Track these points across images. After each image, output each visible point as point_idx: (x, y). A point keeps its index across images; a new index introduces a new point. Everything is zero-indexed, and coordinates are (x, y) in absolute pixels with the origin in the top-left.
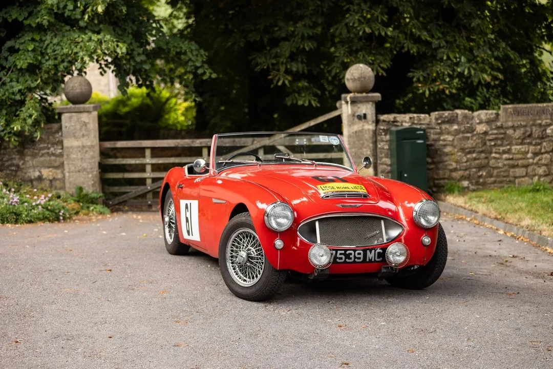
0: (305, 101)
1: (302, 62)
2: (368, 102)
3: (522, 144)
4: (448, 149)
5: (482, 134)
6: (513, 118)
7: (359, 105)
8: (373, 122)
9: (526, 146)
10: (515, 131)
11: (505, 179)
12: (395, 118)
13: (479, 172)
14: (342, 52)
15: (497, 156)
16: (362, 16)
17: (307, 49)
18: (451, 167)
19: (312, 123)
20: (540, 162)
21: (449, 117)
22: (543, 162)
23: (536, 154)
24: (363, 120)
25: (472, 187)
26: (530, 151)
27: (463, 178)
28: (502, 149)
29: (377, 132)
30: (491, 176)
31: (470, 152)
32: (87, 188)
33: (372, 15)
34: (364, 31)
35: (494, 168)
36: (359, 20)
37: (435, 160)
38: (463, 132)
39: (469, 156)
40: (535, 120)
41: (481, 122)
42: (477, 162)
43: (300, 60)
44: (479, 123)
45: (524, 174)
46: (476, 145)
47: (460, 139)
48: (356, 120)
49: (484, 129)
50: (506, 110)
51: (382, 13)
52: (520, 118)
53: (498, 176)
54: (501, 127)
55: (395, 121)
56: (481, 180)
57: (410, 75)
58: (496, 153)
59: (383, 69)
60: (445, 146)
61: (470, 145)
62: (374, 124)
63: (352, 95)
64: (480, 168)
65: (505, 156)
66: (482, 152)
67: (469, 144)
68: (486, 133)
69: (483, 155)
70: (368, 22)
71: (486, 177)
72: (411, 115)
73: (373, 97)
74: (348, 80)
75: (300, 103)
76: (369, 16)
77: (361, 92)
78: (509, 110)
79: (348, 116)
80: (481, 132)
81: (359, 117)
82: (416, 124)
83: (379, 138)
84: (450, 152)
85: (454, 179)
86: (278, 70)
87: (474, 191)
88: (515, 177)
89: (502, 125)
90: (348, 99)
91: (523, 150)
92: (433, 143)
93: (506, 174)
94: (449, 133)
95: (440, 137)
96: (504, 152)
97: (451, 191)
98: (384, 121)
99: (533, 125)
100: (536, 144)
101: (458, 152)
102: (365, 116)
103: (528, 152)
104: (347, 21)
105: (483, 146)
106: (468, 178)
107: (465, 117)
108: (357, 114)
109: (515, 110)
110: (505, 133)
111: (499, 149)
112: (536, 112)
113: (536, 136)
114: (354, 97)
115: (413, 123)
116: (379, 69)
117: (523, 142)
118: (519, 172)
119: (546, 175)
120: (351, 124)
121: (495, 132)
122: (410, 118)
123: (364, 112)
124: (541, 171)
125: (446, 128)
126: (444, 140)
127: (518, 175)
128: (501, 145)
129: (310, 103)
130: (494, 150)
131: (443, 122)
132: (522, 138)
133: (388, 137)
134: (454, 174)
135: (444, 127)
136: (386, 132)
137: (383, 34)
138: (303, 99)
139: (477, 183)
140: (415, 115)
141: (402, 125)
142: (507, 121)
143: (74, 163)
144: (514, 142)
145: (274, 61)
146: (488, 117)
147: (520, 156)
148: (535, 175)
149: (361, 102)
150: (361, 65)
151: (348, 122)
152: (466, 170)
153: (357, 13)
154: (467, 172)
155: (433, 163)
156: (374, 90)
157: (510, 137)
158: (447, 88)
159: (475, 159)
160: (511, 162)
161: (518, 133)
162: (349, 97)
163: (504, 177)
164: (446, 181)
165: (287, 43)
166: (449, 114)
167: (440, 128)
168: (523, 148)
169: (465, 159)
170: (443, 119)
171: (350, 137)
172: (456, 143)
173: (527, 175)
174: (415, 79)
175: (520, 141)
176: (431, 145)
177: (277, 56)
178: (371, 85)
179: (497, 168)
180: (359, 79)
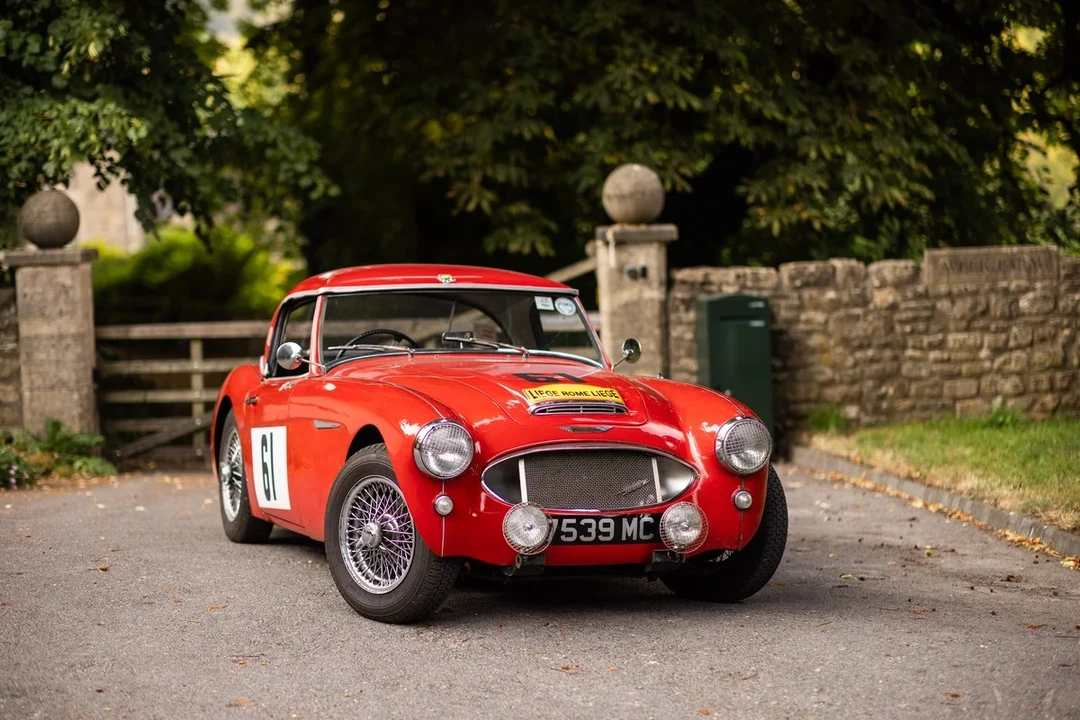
0: (523, 244)
1: (518, 164)
2: (649, 242)
3: (968, 329)
4: (816, 340)
5: (887, 309)
6: (948, 276)
7: (633, 249)
8: (661, 284)
9: (978, 335)
10: (953, 302)
11: (932, 402)
12: (706, 276)
13: (880, 386)
15: (917, 354)
16: (641, 70)
17: (527, 136)
18: (822, 378)
20: (1007, 367)
21: (818, 274)
22: (1013, 366)
23: (997, 351)
24: (641, 280)
25: (866, 419)
26: (986, 344)
27: (847, 400)
28: (926, 340)
29: (670, 305)
30: (906, 396)
31: (861, 347)
32: (68, 423)
33: (661, 67)
34: (645, 101)
35: (911, 380)
36: (634, 79)
37: (790, 363)
38: (847, 305)
39: (859, 355)
40: (995, 281)
41: (883, 285)
42: (875, 367)
43: (513, 158)
44: (879, 288)
45: (974, 391)
46: (874, 331)
47: (841, 320)
48: (626, 279)
49: (890, 299)
50: (934, 261)
51: (681, 63)
52: (964, 276)
53: (919, 396)
54: (925, 295)
55: (706, 283)
56: (885, 405)
57: (741, 190)
58: (915, 348)
59: (684, 177)
60: (809, 333)
61: (861, 333)
62: (663, 289)
63: (617, 228)
64: (882, 379)
65: (933, 355)
66: (886, 346)
67: (859, 330)
68: (893, 307)
69: (888, 353)
70: (653, 81)
71: (893, 398)
72: (740, 270)
73: (660, 232)
74: (609, 197)
75: (513, 247)
76: (654, 69)
77: (637, 223)
78: (941, 261)
79: (611, 271)
80: (885, 305)
81: (633, 275)
82: (751, 289)
83: (673, 317)
84: (821, 345)
85: (827, 402)
86: (468, 180)
87: (870, 426)
88: (955, 399)
89: (927, 291)
90: (611, 237)
91: (971, 342)
92: (785, 327)
93: (936, 391)
94: (817, 307)
95: (798, 316)
96: (932, 347)
97: (822, 426)
98: (683, 282)
99: (993, 290)
100: (998, 331)
101: (836, 345)
103: (981, 347)
104: (610, 78)
105: (887, 334)
106: (857, 399)
107: (852, 273)
108: (628, 267)
109: (954, 260)
110: (933, 308)
111: (921, 342)
112: (997, 265)
113: (998, 313)
114: (622, 234)
115: (744, 287)
116: (677, 178)
117: (971, 326)
118: (964, 387)
119: (1020, 394)
120: (616, 288)
121: (913, 304)
122: (738, 277)
123: (642, 263)
124: (1008, 386)
125: (811, 297)
126: (808, 322)
127: (959, 393)
128: (926, 332)
129: (533, 247)
130: (910, 342)
131: (806, 285)
132: (969, 317)
133: (692, 315)
134: (829, 392)
135: (807, 294)
136: (688, 304)
137: (683, 105)
138: (520, 240)
139: (877, 410)
140: (748, 270)
141: (720, 290)
142: (936, 282)
143: (42, 369)
144: (952, 326)
145: (459, 161)
146: (898, 272)
147: (962, 355)
148: (996, 394)
149: (635, 243)
150: (636, 168)
151: (611, 283)
152: (853, 382)
153: (628, 62)
154: (856, 388)
155: (785, 368)
156: (662, 219)
157: (943, 315)
158: (816, 217)
159: (872, 361)
160: (946, 367)
161: (962, 307)
162: (610, 233)
163: (932, 397)
164: (812, 406)
166: (817, 268)
167: (800, 298)
168: (972, 339)
169: (850, 361)
170: (805, 279)
171: (613, 314)
172: (831, 327)
173: (978, 394)
174: (751, 199)
175: (964, 324)
176: (781, 333)
177: (465, 151)
178: (657, 208)
179: (918, 379)
180: (632, 195)
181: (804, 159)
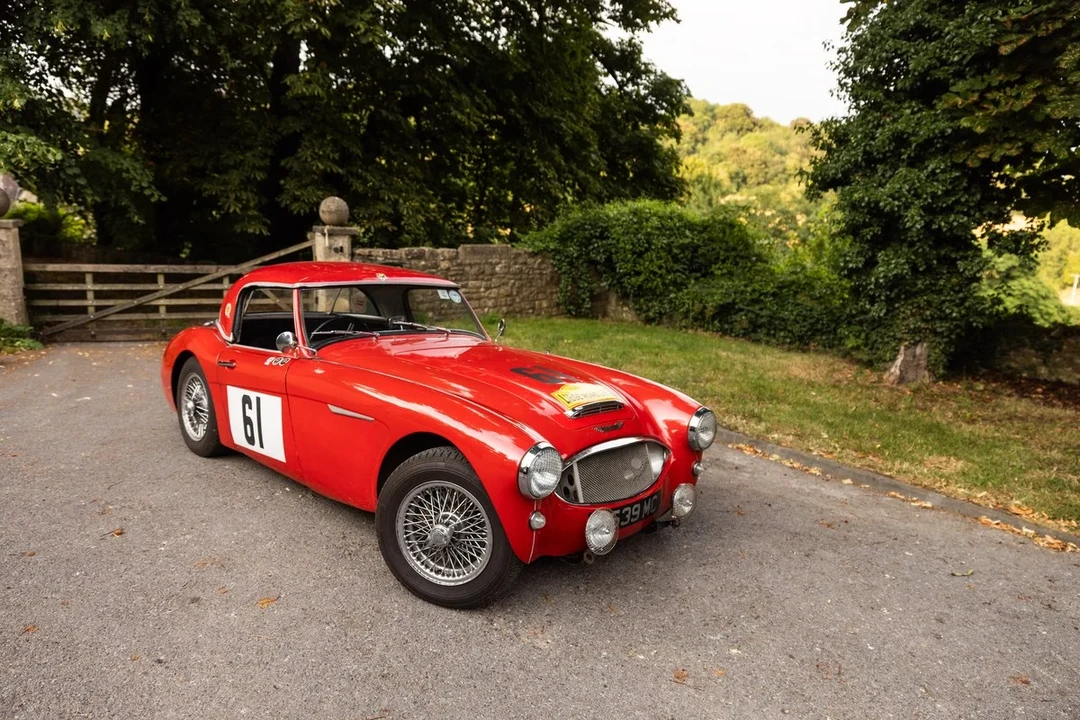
1: (252, 191)
2: (345, 235)
3: (476, 280)
5: (445, 270)
6: (470, 256)
7: (336, 238)
8: (349, 255)
9: (480, 282)
10: (471, 268)
12: (370, 252)
14: (292, 185)
16: (314, 152)
17: (259, 178)
18: (418, 300)
19: (283, 253)
20: (490, 296)
21: (418, 253)
22: (492, 295)
23: (487, 288)
24: (340, 253)
26: (483, 286)
27: (428, 310)
33: (324, 152)
34: (317, 168)
36: (311, 156)
38: (430, 268)
40: (487, 259)
43: (250, 189)
44: (443, 260)
45: (478, 306)
48: (332, 251)
49: (447, 265)
50: (465, 249)
51: (332, 152)
52: (476, 257)
54: (460, 264)
55: (370, 255)
56: (443, 312)
62: (350, 257)
63: (328, 227)
65: (464, 290)
68: (448, 269)
72: (385, 250)
73: (347, 231)
74: (323, 212)
75: (251, 230)
76: (321, 153)
77: (336, 225)
78: (468, 249)
79: (321, 248)
80: (445, 268)
81: (336, 250)
82: (389, 259)
85: (421, 311)
86: (228, 197)
89: (461, 262)
90: (326, 231)
91: (477, 285)
98: (359, 255)
99: (486, 263)
100: (488, 280)
102: (342, 249)
103: (480, 287)
104: (299, 155)
106: (432, 309)
107: (431, 253)
108: (334, 246)
109: (472, 249)
110: (463, 270)
112: (488, 252)
113: (488, 273)
114: (332, 230)
115: (386, 258)
117: (478, 278)
118: (474, 304)
119: (494, 307)
120: (325, 254)
121: (455, 268)
122: (384, 253)
123: (341, 245)
124: (490, 303)
125: (415, 264)
128: (461, 280)
129: (261, 231)
131: (413, 258)
132: (477, 274)
134: (421, 306)
135: (413, 262)
139: (440, 314)
140: (388, 250)
141: (376, 259)
142: (464, 259)
144: (471, 278)
145: (223, 188)
146: (450, 254)
147: (475, 290)
148: (486, 307)
149: (338, 235)
152: (430, 302)
153: (308, 148)
157: (468, 273)
161: (474, 270)
162: (326, 229)
165: (235, 171)
166: (417, 250)
168: (477, 283)
170: (412, 255)
175: (475, 277)
177: (225, 183)
180: (336, 211)
181: (383, 200)
